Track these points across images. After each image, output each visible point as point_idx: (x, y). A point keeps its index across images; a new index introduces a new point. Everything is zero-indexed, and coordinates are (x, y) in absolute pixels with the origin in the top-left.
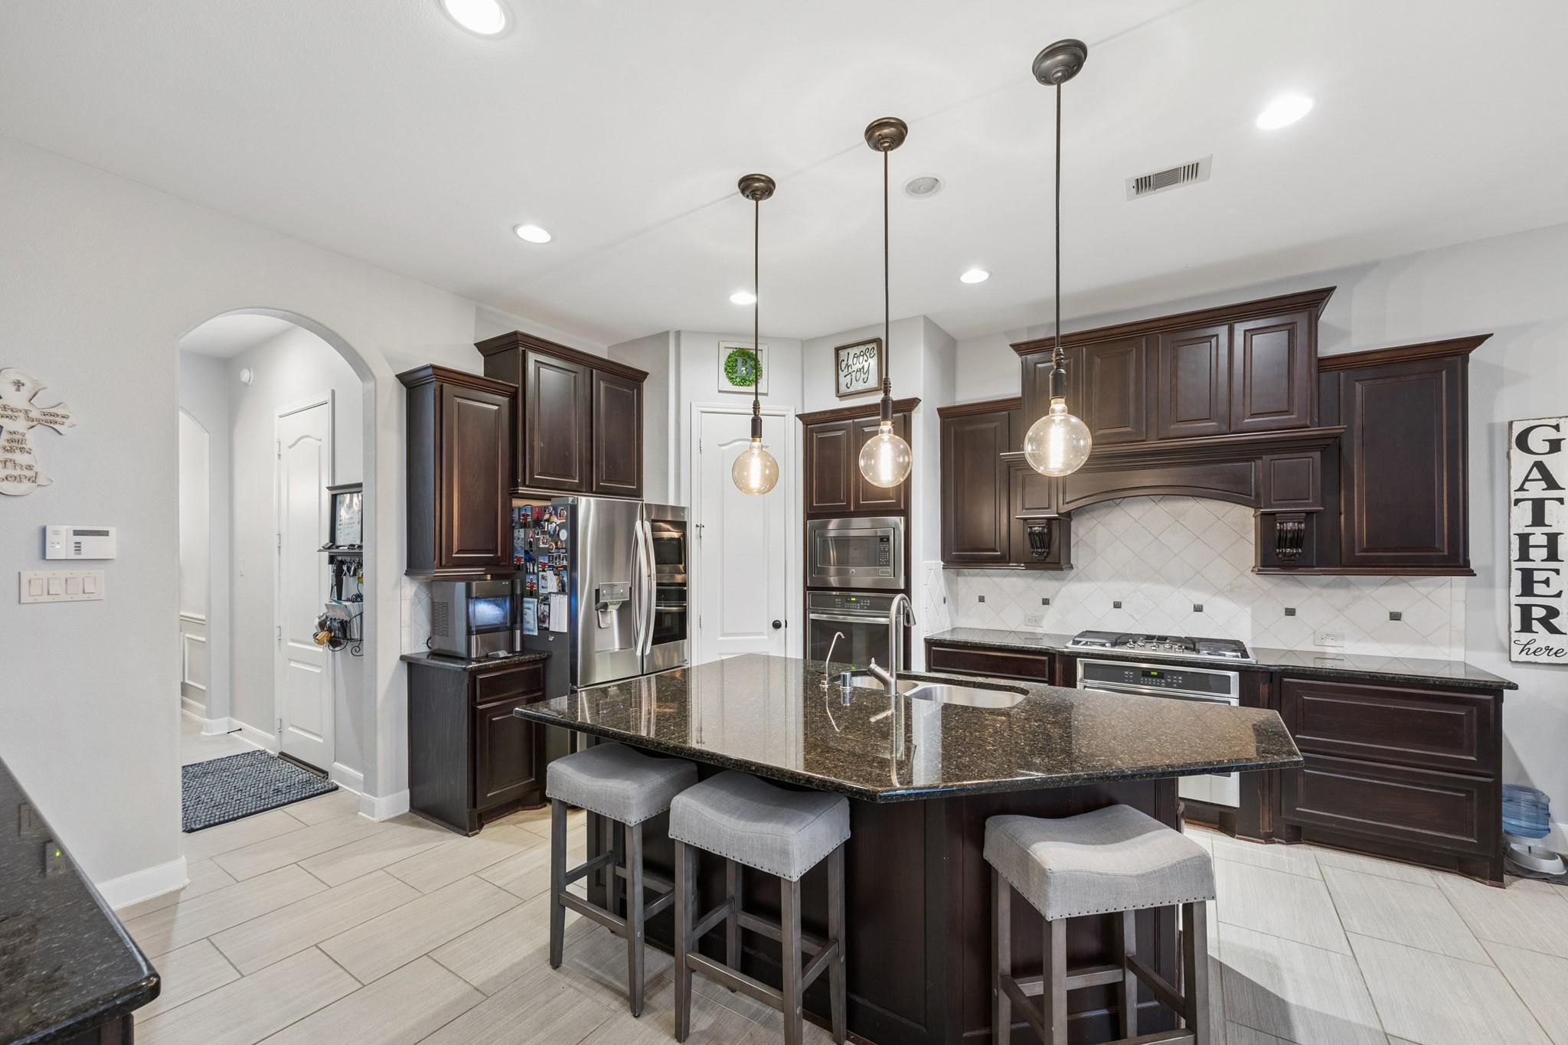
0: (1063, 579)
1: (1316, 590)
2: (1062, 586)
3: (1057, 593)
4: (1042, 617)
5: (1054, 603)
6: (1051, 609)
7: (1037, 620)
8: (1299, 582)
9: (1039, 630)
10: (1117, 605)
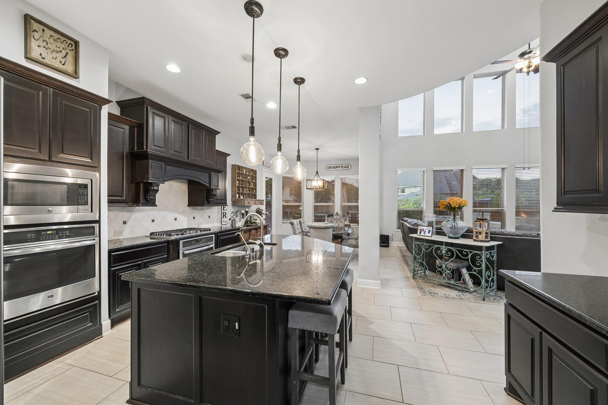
0: (132, 211)
1: (198, 211)
2: (132, 214)
3: (129, 218)
4: (123, 230)
5: (129, 223)
6: (127, 226)
7: (121, 233)
8: (195, 208)
9: (121, 237)
10: (153, 221)
